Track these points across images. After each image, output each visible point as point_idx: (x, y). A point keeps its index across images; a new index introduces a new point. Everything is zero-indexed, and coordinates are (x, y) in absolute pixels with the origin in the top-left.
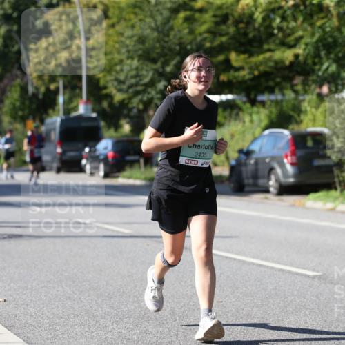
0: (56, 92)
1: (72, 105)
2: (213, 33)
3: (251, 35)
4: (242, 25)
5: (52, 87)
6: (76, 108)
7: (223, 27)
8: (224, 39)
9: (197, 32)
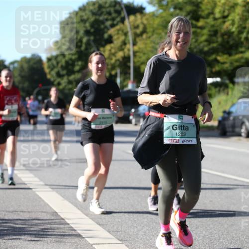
0: (115, 76)
1: (125, 83)
2: (209, 41)
3: (231, 43)
4: (226, 37)
5: (113, 73)
6: (127, 86)
7: (214, 38)
8: (215, 45)
9: (199, 41)
